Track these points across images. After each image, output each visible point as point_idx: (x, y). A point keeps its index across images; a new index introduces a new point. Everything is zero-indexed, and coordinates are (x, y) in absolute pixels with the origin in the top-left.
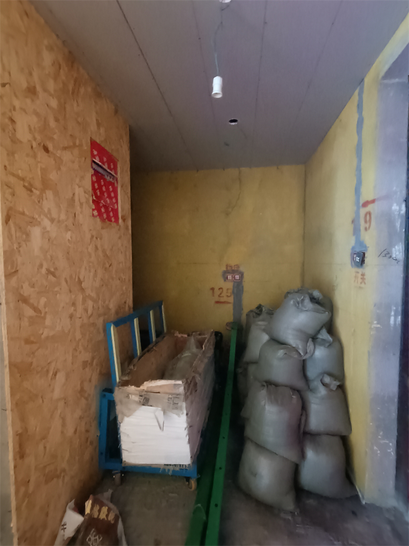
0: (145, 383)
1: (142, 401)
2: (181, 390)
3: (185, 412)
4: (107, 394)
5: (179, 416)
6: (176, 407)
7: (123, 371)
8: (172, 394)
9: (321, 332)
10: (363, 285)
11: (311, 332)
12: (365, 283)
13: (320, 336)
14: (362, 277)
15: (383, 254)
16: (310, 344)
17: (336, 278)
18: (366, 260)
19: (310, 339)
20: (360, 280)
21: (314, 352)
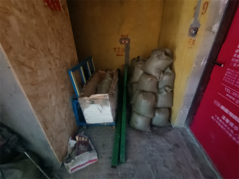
0: (91, 96)
1: (91, 103)
2: (108, 97)
3: (110, 105)
4: (75, 100)
5: (108, 107)
6: (106, 104)
7: (80, 91)
8: (104, 99)
9: (167, 69)
10: (192, 46)
11: (163, 69)
12: (194, 45)
13: (166, 71)
14: (193, 42)
15: (208, 29)
16: (162, 75)
17: (178, 42)
18: (198, 33)
19: (162, 72)
20: (191, 43)
21: (163, 78)
